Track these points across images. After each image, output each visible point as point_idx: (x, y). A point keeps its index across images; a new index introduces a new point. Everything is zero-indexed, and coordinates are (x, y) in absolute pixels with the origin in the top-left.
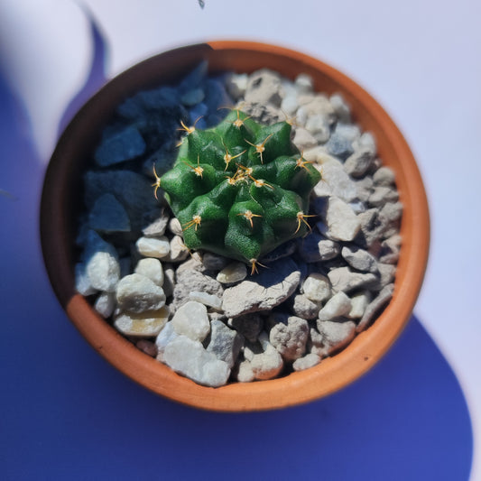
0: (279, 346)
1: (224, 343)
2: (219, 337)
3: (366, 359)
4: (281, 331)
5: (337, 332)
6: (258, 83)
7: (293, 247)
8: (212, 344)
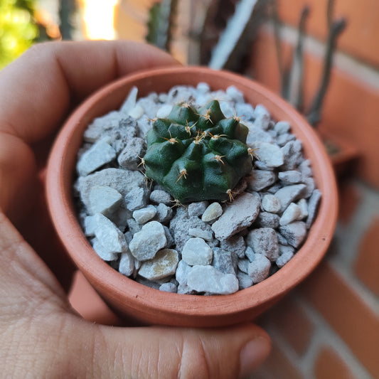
0: (263, 252)
1: (225, 262)
2: (221, 258)
3: (324, 239)
4: (261, 239)
5: (298, 230)
6: (176, 93)
7: (245, 183)
8: (217, 264)
